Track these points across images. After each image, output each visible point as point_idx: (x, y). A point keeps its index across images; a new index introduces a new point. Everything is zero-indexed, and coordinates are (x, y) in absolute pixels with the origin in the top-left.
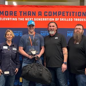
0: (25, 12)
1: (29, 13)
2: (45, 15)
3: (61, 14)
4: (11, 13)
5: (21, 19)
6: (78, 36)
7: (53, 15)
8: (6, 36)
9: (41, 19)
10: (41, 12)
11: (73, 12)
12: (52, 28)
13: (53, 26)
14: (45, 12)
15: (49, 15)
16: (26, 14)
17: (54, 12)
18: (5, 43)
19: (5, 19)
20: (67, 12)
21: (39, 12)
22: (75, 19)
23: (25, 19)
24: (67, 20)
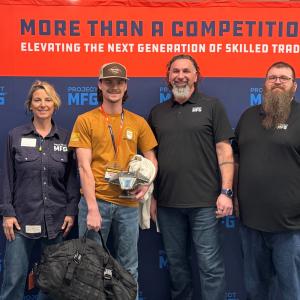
0: (107, 25)
1: (122, 26)
2: (174, 34)
3: (228, 30)
4: (60, 26)
5: (94, 48)
7: (203, 34)
8: (30, 103)
9: (162, 48)
10: (161, 24)
11: (271, 24)
13: (185, 71)
14: (174, 23)
15: (188, 34)
16: (110, 28)
17: (204, 23)
18: (29, 128)
19: (40, 48)
20: (250, 24)
21: (154, 23)
22: (277, 48)
23: (106, 48)
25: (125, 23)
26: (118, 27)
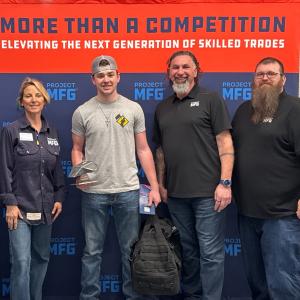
0: (83, 22)
1: (98, 23)
2: (149, 31)
3: (201, 26)
4: (39, 23)
5: (71, 45)
6: (265, 98)
7: (177, 30)
8: (21, 99)
9: (136, 44)
10: (136, 20)
11: (243, 19)
12: (181, 71)
13: (185, 67)
14: (149, 20)
15: (163, 31)
16: (86, 25)
17: (177, 19)
19: (20, 45)
20: (224, 19)
21: (129, 20)
22: (249, 43)
23: (82, 44)
24: (221, 44)
25: (101, 20)
26: (94, 24)
